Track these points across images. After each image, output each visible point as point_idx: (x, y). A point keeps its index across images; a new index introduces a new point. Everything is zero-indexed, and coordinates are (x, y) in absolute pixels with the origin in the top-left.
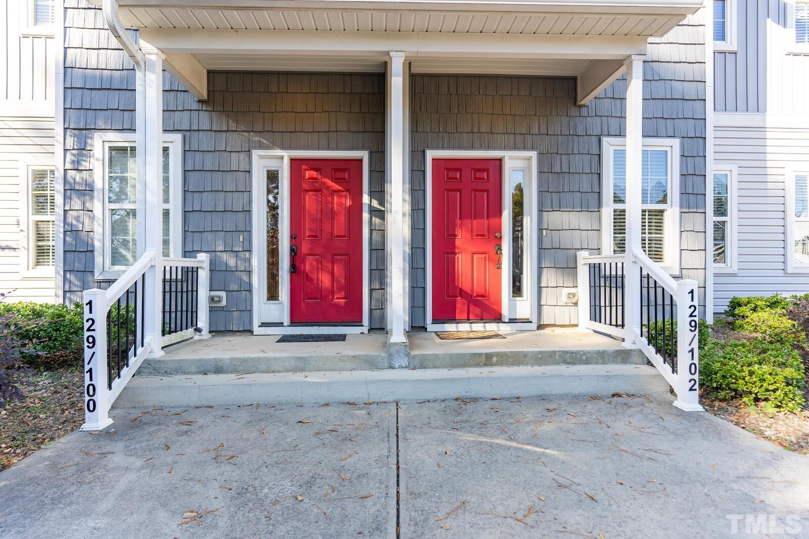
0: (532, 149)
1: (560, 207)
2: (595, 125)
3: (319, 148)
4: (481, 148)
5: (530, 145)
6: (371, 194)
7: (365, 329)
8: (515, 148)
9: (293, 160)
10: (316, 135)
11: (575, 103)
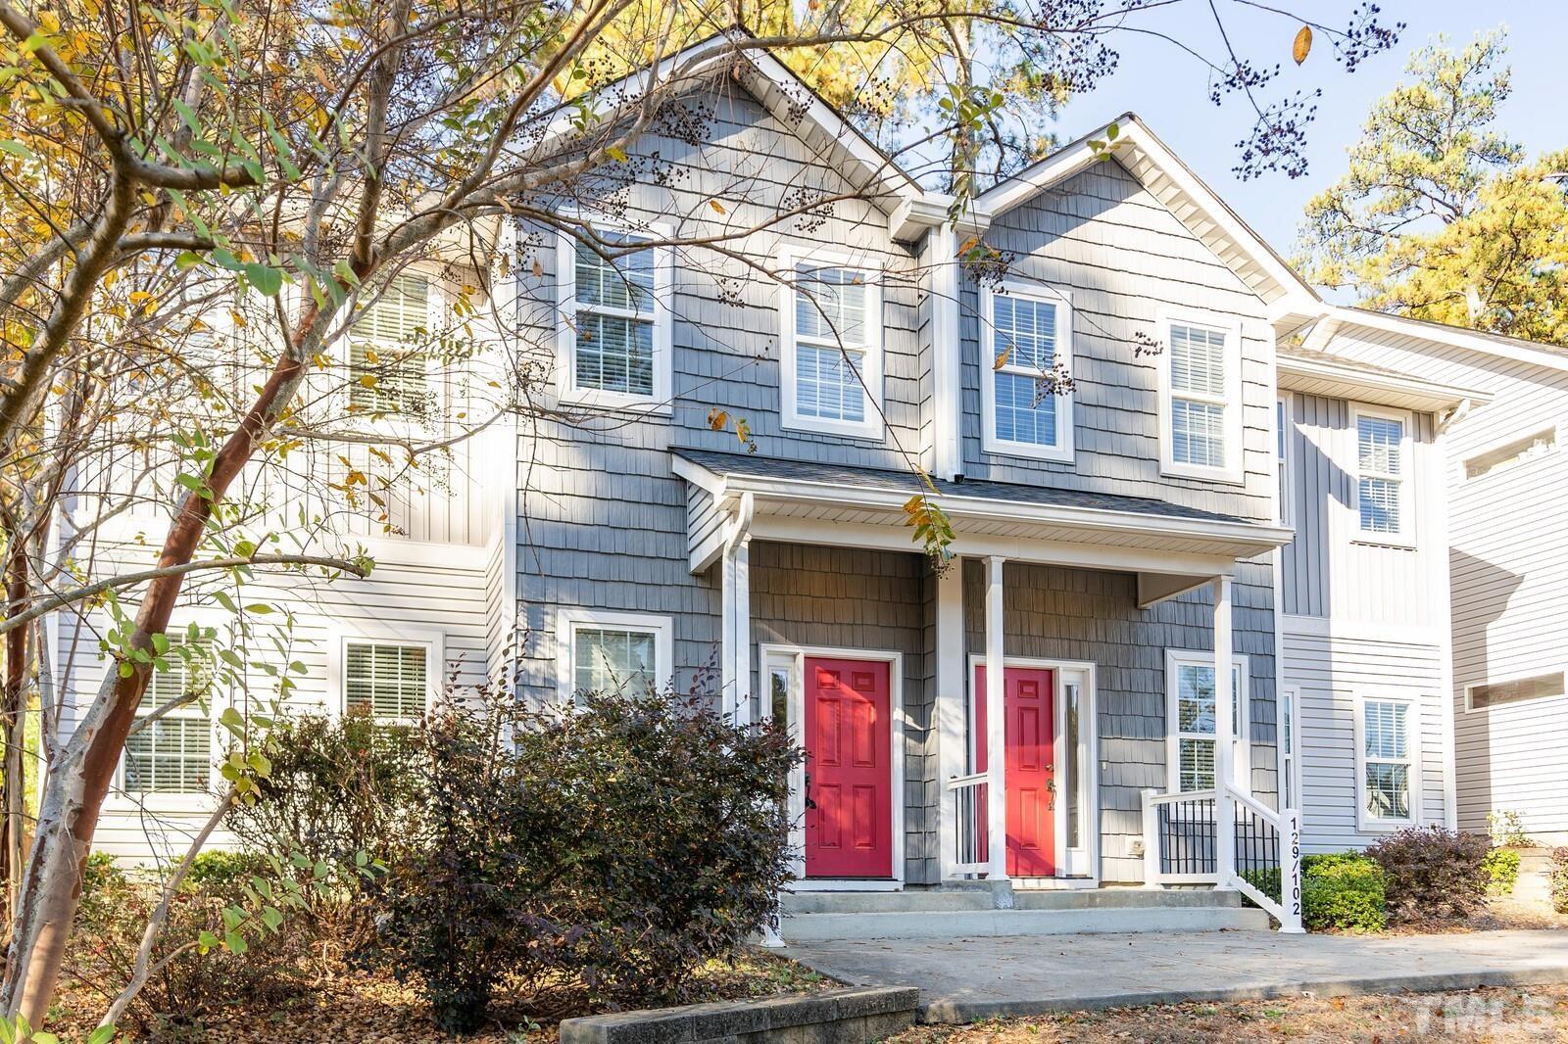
0: (1090, 659)
1: (1121, 733)
2: (1157, 632)
3: (842, 645)
4: (1032, 655)
5: (1086, 656)
6: (907, 709)
7: (900, 885)
8: (1070, 657)
9: (807, 658)
10: (837, 627)
11: (1136, 605)
